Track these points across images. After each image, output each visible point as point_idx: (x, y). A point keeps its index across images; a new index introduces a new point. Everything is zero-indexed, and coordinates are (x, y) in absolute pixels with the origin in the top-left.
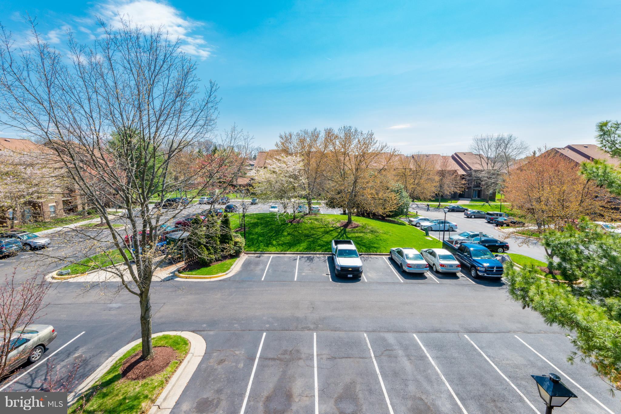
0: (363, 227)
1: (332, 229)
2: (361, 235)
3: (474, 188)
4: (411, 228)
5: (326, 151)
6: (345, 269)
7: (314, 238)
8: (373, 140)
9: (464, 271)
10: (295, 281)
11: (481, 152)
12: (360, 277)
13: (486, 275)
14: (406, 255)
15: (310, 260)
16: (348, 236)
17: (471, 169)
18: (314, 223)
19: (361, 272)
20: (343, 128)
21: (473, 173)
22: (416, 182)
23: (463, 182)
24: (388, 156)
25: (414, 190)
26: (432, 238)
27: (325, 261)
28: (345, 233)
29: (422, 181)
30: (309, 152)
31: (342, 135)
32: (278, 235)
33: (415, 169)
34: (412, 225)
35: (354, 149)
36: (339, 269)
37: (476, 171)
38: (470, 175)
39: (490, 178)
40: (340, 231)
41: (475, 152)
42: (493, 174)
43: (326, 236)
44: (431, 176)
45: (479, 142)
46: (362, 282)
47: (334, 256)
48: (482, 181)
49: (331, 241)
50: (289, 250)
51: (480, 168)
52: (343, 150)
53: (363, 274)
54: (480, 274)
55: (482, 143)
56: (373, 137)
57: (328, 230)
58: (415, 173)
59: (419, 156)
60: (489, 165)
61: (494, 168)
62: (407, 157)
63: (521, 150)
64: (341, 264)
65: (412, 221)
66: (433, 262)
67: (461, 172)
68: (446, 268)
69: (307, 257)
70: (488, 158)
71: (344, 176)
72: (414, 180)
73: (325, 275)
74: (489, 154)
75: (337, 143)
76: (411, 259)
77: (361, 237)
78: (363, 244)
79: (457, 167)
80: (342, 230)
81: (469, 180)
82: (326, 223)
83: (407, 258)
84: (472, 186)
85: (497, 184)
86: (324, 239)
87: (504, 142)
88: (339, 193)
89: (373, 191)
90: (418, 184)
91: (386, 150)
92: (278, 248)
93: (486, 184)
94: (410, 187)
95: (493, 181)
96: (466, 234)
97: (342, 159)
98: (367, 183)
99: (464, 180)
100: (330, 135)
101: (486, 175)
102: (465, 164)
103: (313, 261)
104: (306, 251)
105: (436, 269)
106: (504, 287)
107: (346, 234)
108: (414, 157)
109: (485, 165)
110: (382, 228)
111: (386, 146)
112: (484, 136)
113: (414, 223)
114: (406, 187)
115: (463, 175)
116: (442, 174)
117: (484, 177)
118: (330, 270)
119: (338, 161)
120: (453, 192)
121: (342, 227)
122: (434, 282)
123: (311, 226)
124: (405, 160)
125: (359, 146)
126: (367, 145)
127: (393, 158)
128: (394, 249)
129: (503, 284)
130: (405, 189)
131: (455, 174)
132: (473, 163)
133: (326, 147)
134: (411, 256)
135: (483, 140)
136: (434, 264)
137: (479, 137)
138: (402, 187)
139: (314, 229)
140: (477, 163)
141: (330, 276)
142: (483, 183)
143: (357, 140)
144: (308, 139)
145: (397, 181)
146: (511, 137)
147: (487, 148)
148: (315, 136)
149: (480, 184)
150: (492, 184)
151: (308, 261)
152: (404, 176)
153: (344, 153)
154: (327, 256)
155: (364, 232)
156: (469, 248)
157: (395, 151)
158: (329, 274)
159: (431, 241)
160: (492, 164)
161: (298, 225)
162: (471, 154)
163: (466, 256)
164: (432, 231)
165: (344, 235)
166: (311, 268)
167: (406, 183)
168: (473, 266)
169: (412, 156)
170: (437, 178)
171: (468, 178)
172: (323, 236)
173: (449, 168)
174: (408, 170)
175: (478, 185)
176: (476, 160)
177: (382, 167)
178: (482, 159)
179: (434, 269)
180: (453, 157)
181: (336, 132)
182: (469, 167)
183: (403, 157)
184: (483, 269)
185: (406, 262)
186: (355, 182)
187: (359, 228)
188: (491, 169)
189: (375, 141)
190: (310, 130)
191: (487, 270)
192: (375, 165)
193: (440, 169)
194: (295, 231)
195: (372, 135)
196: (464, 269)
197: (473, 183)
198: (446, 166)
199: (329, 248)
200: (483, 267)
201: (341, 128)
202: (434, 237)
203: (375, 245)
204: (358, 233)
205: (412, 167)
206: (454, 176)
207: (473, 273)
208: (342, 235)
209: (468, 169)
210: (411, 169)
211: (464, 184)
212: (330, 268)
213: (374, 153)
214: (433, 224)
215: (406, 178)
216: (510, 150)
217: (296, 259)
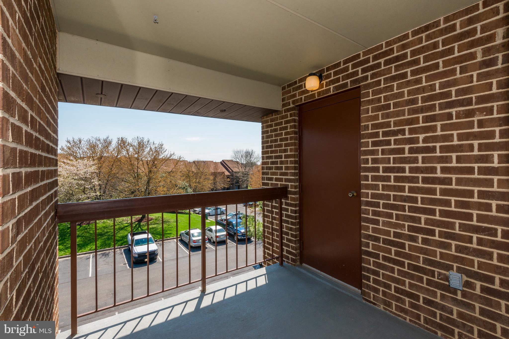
0: (156, 219)
1: (127, 225)
2: (155, 226)
3: (235, 184)
4: (195, 215)
5: (119, 157)
6: (142, 255)
7: (108, 235)
8: (163, 149)
9: (231, 238)
10: (90, 277)
11: (238, 160)
12: (156, 259)
13: (242, 238)
14: (192, 234)
15: (106, 256)
16: (143, 229)
17: (233, 171)
18: (107, 223)
19: (157, 255)
20: (136, 138)
21: (234, 174)
22: (197, 181)
23: (229, 180)
24: (176, 161)
25: (196, 187)
26: (210, 220)
27: (122, 254)
28: (140, 226)
29: (201, 180)
30: (101, 157)
31: (136, 144)
32: (65, 239)
33: (196, 172)
34: (196, 213)
35: (146, 155)
36: (137, 256)
37: (236, 172)
38: (232, 175)
39: (243, 177)
40: (135, 225)
41: (234, 160)
42: (245, 174)
43: (121, 232)
44: (207, 176)
45: (236, 154)
46: (158, 263)
47: (130, 247)
48: (240, 179)
49: (127, 235)
50: (80, 251)
51: (238, 170)
52: (136, 156)
53: (158, 256)
54: (239, 238)
55: (238, 154)
56: (163, 146)
57: (122, 226)
58: (196, 175)
59: (198, 162)
60: (243, 168)
61: (246, 171)
62: (190, 162)
63: (258, 159)
64: (139, 251)
65: (196, 210)
66: (211, 236)
67: (227, 173)
68: (219, 238)
69: (101, 254)
70: (242, 164)
71: (138, 177)
72: (195, 180)
73: (122, 265)
74: (242, 161)
75: (131, 149)
76: (196, 237)
77: (155, 227)
78: (157, 233)
79: (224, 170)
80: (137, 224)
81: (232, 179)
82: (120, 221)
83: (193, 236)
84: (234, 183)
85: (248, 181)
86: (119, 235)
87: (249, 154)
88: (133, 193)
89: (165, 189)
90: (199, 183)
91: (174, 157)
92: (66, 251)
93: (242, 180)
94: (193, 185)
95: (245, 179)
96: (231, 214)
97: (136, 163)
98: (159, 182)
99: (229, 178)
100: (123, 143)
101: (241, 175)
102: (229, 168)
103: (108, 256)
104: (101, 249)
105: (213, 240)
106: (252, 243)
107: (140, 228)
108: (195, 162)
109: (240, 168)
110: (173, 218)
111: (174, 154)
112: (238, 150)
113: (197, 212)
114: (190, 186)
115: (228, 175)
116: (215, 174)
117: (240, 176)
118: (127, 260)
119: (132, 165)
120: (223, 187)
121: (137, 222)
122: (211, 250)
123: (104, 225)
124: (187, 164)
125: (151, 153)
126: (157, 152)
127: (179, 164)
128: (183, 232)
129: (252, 241)
130: (189, 187)
131: (223, 175)
132: (233, 167)
133: (119, 152)
134: (196, 234)
135: (238, 152)
136: (212, 237)
137: (236, 150)
138: (187, 185)
139: (107, 227)
140: (236, 167)
141: (127, 265)
142: (240, 180)
143: (149, 149)
144: (100, 145)
145: (184, 180)
146: (252, 151)
147: (241, 157)
148: (107, 143)
149: (238, 181)
150: (245, 180)
151: (104, 257)
152: (188, 176)
153: (137, 159)
154: (123, 250)
155: (158, 224)
156: (232, 222)
157: (180, 158)
158: (127, 263)
159: (209, 223)
160: (245, 168)
161: (89, 226)
162: (232, 161)
163: (231, 228)
164: (210, 216)
165: (139, 229)
166: (107, 262)
167: (190, 182)
168: (235, 233)
169: (194, 161)
170: (212, 178)
171: (231, 177)
172: (118, 232)
173: (219, 171)
174: (191, 173)
175: (237, 182)
176: (235, 165)
177: (170, 170)
178: (238, 164)
179: (212, 241)
180: (221, 163)
181: (129, 140)
182: (232, 170)
183: (186, 162)
184: (241, 234)
185: (192, 239)
186: (148, 182)
187: (153, 221)
188: (244, 171)
189: (165, 150)
190: (103, 137)
191: (243, 234)
192: (165, 168)
193: (213, 171)
194: (86, 232)
195: (162, 145)
196: (230, 237)
197: (235, 181)
198: (217, 169)
199: (124, 242)
200: (241, 233)
201: (134, 138)
202: (211, 220)
203: (168, 232)
204: (152, 225)
205: (194, 170)
206: (222, 176)
207: (235, 238)
208: (138, 229)
209: (231, 171)
210: (193, 172)
211: (229, 181)
212: (126, 258)
213: (164, 159)
214: (211, 210)
215: (190, 179)
216: (253, 159)
217: (89, 258)
